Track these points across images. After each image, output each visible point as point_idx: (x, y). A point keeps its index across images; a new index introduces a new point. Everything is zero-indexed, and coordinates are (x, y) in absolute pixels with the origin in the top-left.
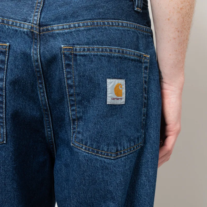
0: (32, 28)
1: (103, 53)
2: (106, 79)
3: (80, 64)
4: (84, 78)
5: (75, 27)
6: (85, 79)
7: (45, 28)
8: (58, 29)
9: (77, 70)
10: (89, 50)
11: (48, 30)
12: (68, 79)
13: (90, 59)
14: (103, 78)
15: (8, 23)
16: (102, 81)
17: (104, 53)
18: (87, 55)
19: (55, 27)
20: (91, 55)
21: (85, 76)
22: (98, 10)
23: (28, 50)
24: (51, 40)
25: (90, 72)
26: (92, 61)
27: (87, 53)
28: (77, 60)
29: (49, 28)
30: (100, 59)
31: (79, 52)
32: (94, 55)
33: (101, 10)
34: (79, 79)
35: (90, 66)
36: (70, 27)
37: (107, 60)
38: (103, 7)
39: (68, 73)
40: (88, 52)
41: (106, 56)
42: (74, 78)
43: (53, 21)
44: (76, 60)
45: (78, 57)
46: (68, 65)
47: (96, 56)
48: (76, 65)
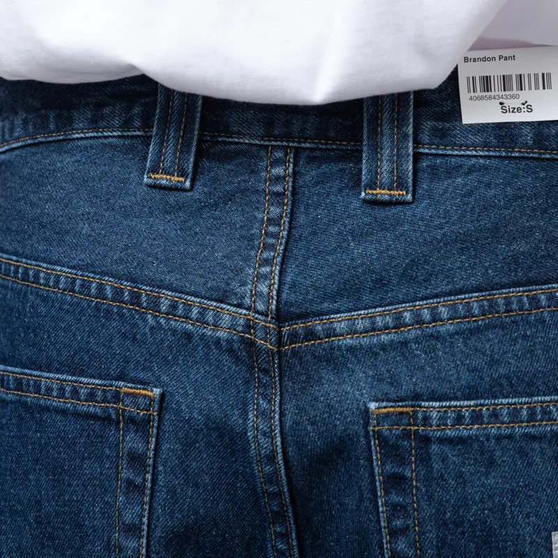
0: (249, 326)
1: (533, 426)
2: (551, 536)
3: (442, 476)
4: (460, 530)
5: (419, 321)
6: (463, 533)
7: (299, 326)
8: (352, 332)
9: (430, 498)
10: (477, 418)
11: (311, 335)
12: (394, 533)
13: (482, 453)
14: (537, 530)
15: (155, 304)
16: (531, 543)
17: (540, 425)
18: (470, 437)
19: (340, 322)
20: (488, 439)
21: (462, 522)
22: (509, 245)
23: (235, 419)
24: (327, 374)
25: (484, 509)
26: (491, 463)
27: (471, 429)
28: (430, 458)
29: (318, 326)
30: (522, 453)
31: (438, 426)
32: (499, 438)
33: (521, 247)
34: (438, 536)
35: (483, 485)
36: (399, 324)
37: (549, 452)
38: (527, 233)
39: (395, 509)
40: (476, 427)
41: (545, 436)
42: (420, 531)
43: (333, 298)
44: (425, 460)
45: (435, 448)
46: (395, 481)
47: (505, 442)
48: (428, 480)
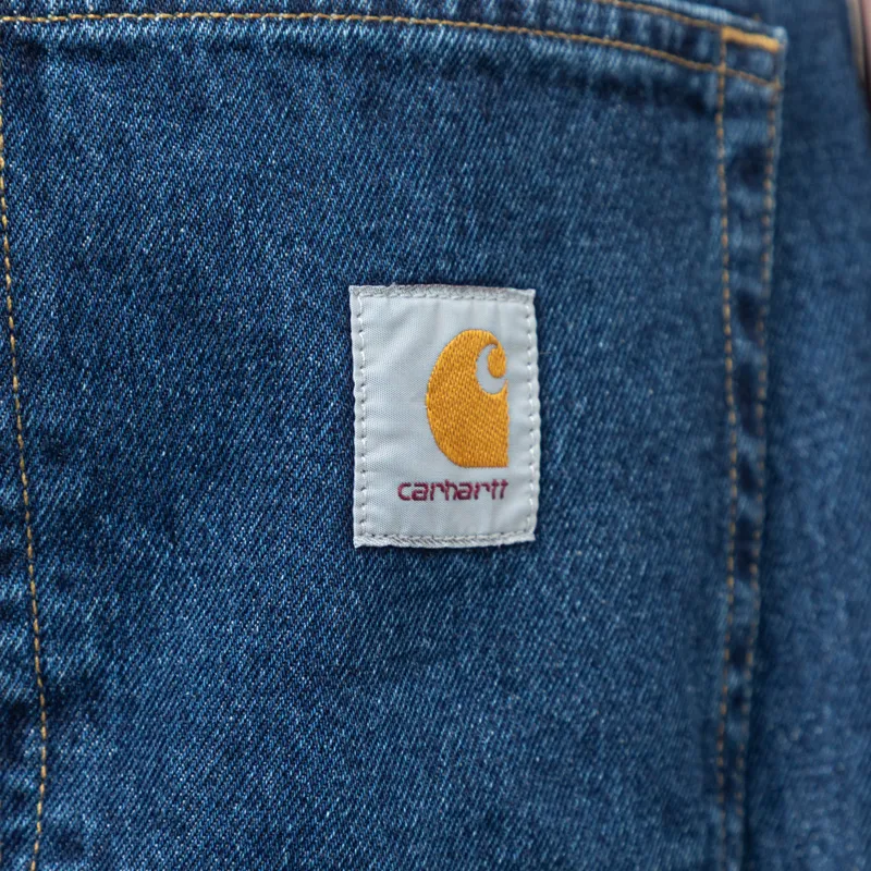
1: (306, 21)
2: (346, 294)
3: (71, 143)
4: (117, 280)
6: (125, 289)
9: (43, 199)
13: (175, 86)
14: (310, 276)
16: (296, 309)
17: (322, 21)
18: (141, 42)
20: (189, 50)
21: (124, 259)
25: (178, 224)
26: (198, 110)
27: (145, 22)
28: (41, 98)
30: (277, 88)
31: (62, 12)
32: (217, 48)
34: (61, 297)
35: (176, 164)
37: (345, 91)
40: (159, 17)
41: (335, 50)
42: (16, 285)
44: (28, 102)
45: (53, 70)
47: (233, 57)
48: (36, 153)
